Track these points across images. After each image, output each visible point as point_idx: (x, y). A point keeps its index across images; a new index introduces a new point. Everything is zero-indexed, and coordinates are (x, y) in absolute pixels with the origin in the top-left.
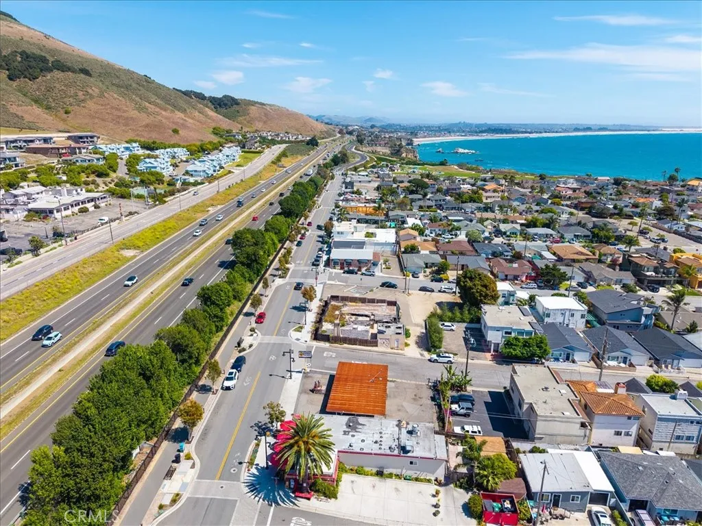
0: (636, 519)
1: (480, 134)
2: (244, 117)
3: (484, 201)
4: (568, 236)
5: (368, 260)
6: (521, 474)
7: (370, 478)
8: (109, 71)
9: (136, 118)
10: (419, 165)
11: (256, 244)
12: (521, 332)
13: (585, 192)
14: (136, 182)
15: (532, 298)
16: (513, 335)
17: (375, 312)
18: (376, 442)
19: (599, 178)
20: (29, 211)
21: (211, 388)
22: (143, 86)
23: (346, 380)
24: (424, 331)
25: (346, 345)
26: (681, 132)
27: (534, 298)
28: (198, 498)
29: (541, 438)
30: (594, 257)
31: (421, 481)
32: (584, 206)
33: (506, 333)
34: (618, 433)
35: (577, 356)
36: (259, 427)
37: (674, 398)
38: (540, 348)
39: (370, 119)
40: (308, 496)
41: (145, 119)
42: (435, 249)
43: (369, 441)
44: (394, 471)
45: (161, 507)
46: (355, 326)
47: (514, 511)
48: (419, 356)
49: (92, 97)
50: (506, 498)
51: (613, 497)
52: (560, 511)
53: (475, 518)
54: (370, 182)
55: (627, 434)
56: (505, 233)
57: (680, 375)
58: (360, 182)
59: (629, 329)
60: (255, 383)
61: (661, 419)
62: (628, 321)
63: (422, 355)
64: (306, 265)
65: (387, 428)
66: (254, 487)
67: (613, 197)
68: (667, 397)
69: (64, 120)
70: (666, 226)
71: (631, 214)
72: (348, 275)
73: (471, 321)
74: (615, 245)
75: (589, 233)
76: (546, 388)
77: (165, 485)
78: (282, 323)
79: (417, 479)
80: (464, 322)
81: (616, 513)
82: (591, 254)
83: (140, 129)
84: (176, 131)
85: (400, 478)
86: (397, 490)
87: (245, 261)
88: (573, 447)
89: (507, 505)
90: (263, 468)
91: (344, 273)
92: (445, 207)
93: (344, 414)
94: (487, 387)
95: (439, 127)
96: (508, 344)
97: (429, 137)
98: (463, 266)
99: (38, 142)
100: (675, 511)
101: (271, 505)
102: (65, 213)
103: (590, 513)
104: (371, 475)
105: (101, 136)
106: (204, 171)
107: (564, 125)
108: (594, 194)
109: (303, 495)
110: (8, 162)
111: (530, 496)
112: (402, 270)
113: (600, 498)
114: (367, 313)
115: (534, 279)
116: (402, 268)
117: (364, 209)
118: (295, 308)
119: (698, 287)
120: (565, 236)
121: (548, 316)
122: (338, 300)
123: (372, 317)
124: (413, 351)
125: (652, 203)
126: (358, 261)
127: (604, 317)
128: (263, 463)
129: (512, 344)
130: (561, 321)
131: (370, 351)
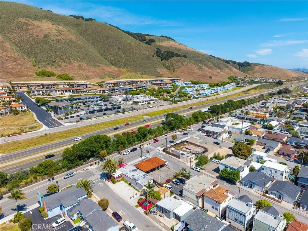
2: (251, 71)
5: (217, 133)
7: (126, 184)
8: (196, 55)
9: (196, 73)
12: (232, 168)
14: (177, 96)
16: (228, 169)
17: (195, 150)
18: (133, 176)
20: (134, 102)
22: (208, 60)
23: (150, 161)
28: (90, 171)
29: (184, 197)
33: (226, 167)
34: (213, 207)
35: (256, 187)
41: (200, 73)
42: (261, 135)
43: (131, 175)
44: (133, 185)
45: (83, 170)
49: (184, 65)
55: (216, 209)
60: (132, 156)
64: (195, 130)
69: (172, 74)
76: (201, 183)
78: (160, 144)
79: (136, 190)
83: (196, 77)
84: (211, 77)
85: (133, 188)
99: (159, 81)
101: (101, 179)
102: (142, 103)
105: (182, 79)
106: (206, 93)
109: (108, 180)
110: (143, 87)
111: (157, 205)
114: (191, 149)
115: (298, 158)
118: (170, 141)
121: (263, 169)
122: (188, 143)
123: (192, 151)
126: (213, 132)
130: (270, 174)
131: (176, 159)
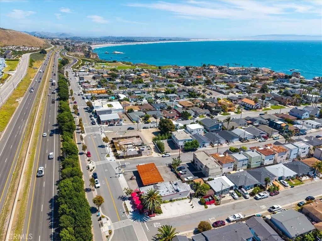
0: (241, 191)
1: (121, 43)
3: (144, 82)
4: (182, 96)
5: (118, 119)
6: (211, 188)
7: (168, 203)
10: (103, 62)
11: (70, 120)
12: (189, 140)
13: (178, 74)
15: (185, 126)
16: (187, 142)
17: (133, 142)
18: (167, 191)
19: (181, 67)
21: (90, 189)
23: (143, 172)
24: (154, 146)
25: (130, 158)
26: (198, 41)
27: (186, 126)
28: (118, 229)
29: (210, 175)
30: (194, 105)
31: (184, 199)
32: (181, 81)
33: (184, 141)
34: (229, 168)
35: (206, 145)
36: (121, 198)
37: (240, 154)
38: (196, 144)
39: (63, 34)
40: (154, 215)
42: (139, 109)
43: (165, 192)
44: (175, 199)
45: (107, 237)
46: (130, 150)
47: (213, 199)
48: (158, 156)
50: (209, 196)
51: (234, 187)
52: (223, 195)
53: (203, 205)
54: (88, 75)
55: (231, 168)
56: (160, 97)
57: (234, 144)
58: (83, 75)
59: (216, 131)
60: (107, 182)
61: (239, 161)
62: (215, 129)
63: (159, 155)
64: (89, 125)
65: (167, 185)
66: (134, 218)
67: (188, 76)
68: (238, 154)
70: (210, 88)
71: (197, 83)
72: (111, 127)
73: (169, 138)
74: (197, 98)
75: (188, 94)
76: (207, 159)
77: (102, 229)
78: (99, 154)
79: (182, 199)
80: (166, 139)
81: (236, 191)
82: (192, 103)
85: (177, 200)
86: (178, 204)
87: (67, 129)
88: (219, 176)
89: (210, 198)
90: (133, 212)
91: (109, 126)
92: (130, 86)
93: (151, 185)
94: (185, 162)
95: (101, 39)
96: (186, 145)
97: (98, 44)
98: (153, 115)
100: (249, 186)
101: (144, 222)
103: (230, 193)
104: (169, 202)
107: (154, 38)
108: (182, 75)
109: (152, 216)
111: (215, 193)
112: (131, 121)
113: (231, 188)
114: (130, 143)
115: (179, 117)
116: (131, 120)
117: (97, 91)
118: (99, 147)
119: (228, 111)
120: (181, 96)
121: (193, 132)
122: (115, 139)
123: (133, 144)
124: (155, 155)
125: (202, 78)
126: (114, 120)
127: (208, 129)
128: (132, 210)
129: (188, 145)
130: (197, 133)
131: (140, 158)
